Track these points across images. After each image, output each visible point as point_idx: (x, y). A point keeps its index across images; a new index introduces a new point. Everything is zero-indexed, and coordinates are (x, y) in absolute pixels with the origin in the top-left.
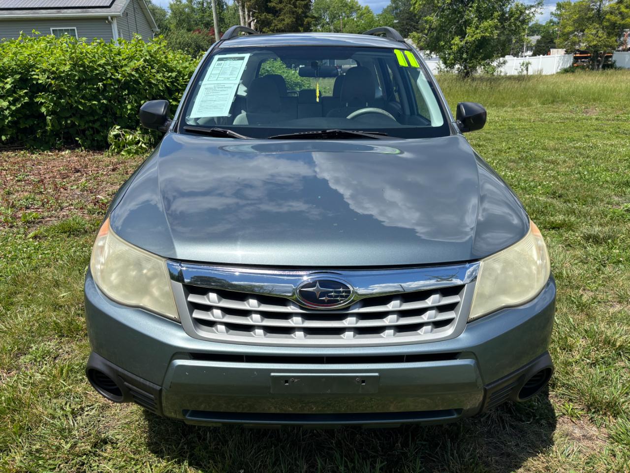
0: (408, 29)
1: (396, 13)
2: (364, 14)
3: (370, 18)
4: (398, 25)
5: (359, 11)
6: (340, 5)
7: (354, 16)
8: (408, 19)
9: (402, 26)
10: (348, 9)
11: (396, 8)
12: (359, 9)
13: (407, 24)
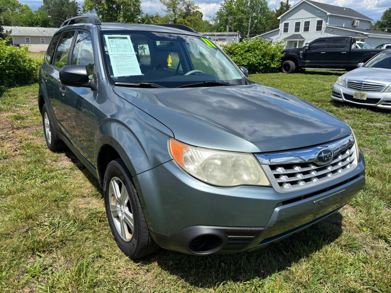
0: (59, 23)
1: (49, 11)
2: (25, 10)
3: (30, 13)
4: (52, 19)
5: (20, 7)
6: (4, 2)
7: (17, 10)
8: (58, 16)
9: (55, 20)
10: (11, 5)
11: (48, 8)
12: (20, 6)
13: (58, 19)
